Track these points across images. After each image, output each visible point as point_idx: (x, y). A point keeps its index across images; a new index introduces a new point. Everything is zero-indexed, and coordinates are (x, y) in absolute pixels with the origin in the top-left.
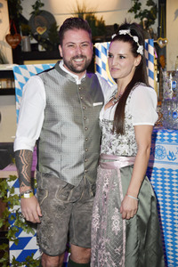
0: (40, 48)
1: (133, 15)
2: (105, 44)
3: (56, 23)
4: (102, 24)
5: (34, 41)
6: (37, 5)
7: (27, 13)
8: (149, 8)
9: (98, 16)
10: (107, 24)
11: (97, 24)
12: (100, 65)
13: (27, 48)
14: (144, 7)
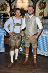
0: (15, 14)
4: (25, 10)
5: (14, 13)
6: (15, 7)
7: (13, 8)
9: (25, 9)
13: (12, 14)
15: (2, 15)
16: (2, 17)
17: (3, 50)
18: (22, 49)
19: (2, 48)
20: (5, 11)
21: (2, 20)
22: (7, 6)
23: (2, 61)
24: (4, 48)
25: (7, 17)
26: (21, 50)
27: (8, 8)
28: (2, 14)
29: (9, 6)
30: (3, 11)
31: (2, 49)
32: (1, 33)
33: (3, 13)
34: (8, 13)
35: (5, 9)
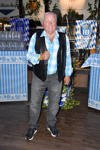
1: (89, 11)
2: (79, 21)
3: (61, 13)
4: (77, 14)
6: (55, 7)
7: (51, 9)
8: (95, 10)
10: (79, 14)
11: (75, 14)
14: (93, 9)
16: (27, 28)
17: (25, 98)
18: (65, 98)
19: (23, 93)
20: (36, 15)
21: (26, 33)
22: (40, 5)
23: (19, 121)
24: (27, 94)
25: (38, 28)
26: (64, 100)
27: (41, 9)
29: (44, 6)
30: (31, 14)
31: (22, 95)
32: (21, 61)
33: (28, 19)
34: (40, 20)
35: (35, 10)
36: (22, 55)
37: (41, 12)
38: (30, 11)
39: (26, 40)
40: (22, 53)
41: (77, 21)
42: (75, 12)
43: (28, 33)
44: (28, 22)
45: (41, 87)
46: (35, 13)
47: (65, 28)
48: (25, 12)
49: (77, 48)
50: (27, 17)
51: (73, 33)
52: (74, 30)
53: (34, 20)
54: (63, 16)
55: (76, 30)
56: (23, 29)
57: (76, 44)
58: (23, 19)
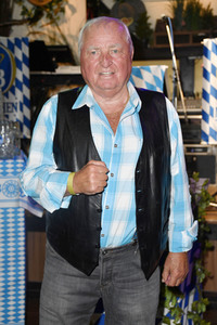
3: (145, 13)
10: (215, 13)
11: (201, 13)
12: (209, 69)
15: (22, 52)
16: (22, 73)
21: (17, 91)
25: (63, 70)
28: (18, 42)
30: (33, 20)
33: (25, 40)
34: (70, 41)
35: (50, 6)
36: (5, 174)
37: (74, 10)
38: (29, 6)
39: (17, 116)
40: (4, 168)
41: (208, 43)
42: (199, 7)
43: (27, 91)
44: (26, 50)
45: (78, 300)
46: (50, 16)
47: (164, 67)
48: (10, 13)
49: (212, 141)
50: (20, 31)
51: (192, 86)
52: (199, 73)
53: (47, 42)
54: (152, 22)
55: (205, 74)
56: (7, 77)
57: (206, 128)
58: (3, 40)
